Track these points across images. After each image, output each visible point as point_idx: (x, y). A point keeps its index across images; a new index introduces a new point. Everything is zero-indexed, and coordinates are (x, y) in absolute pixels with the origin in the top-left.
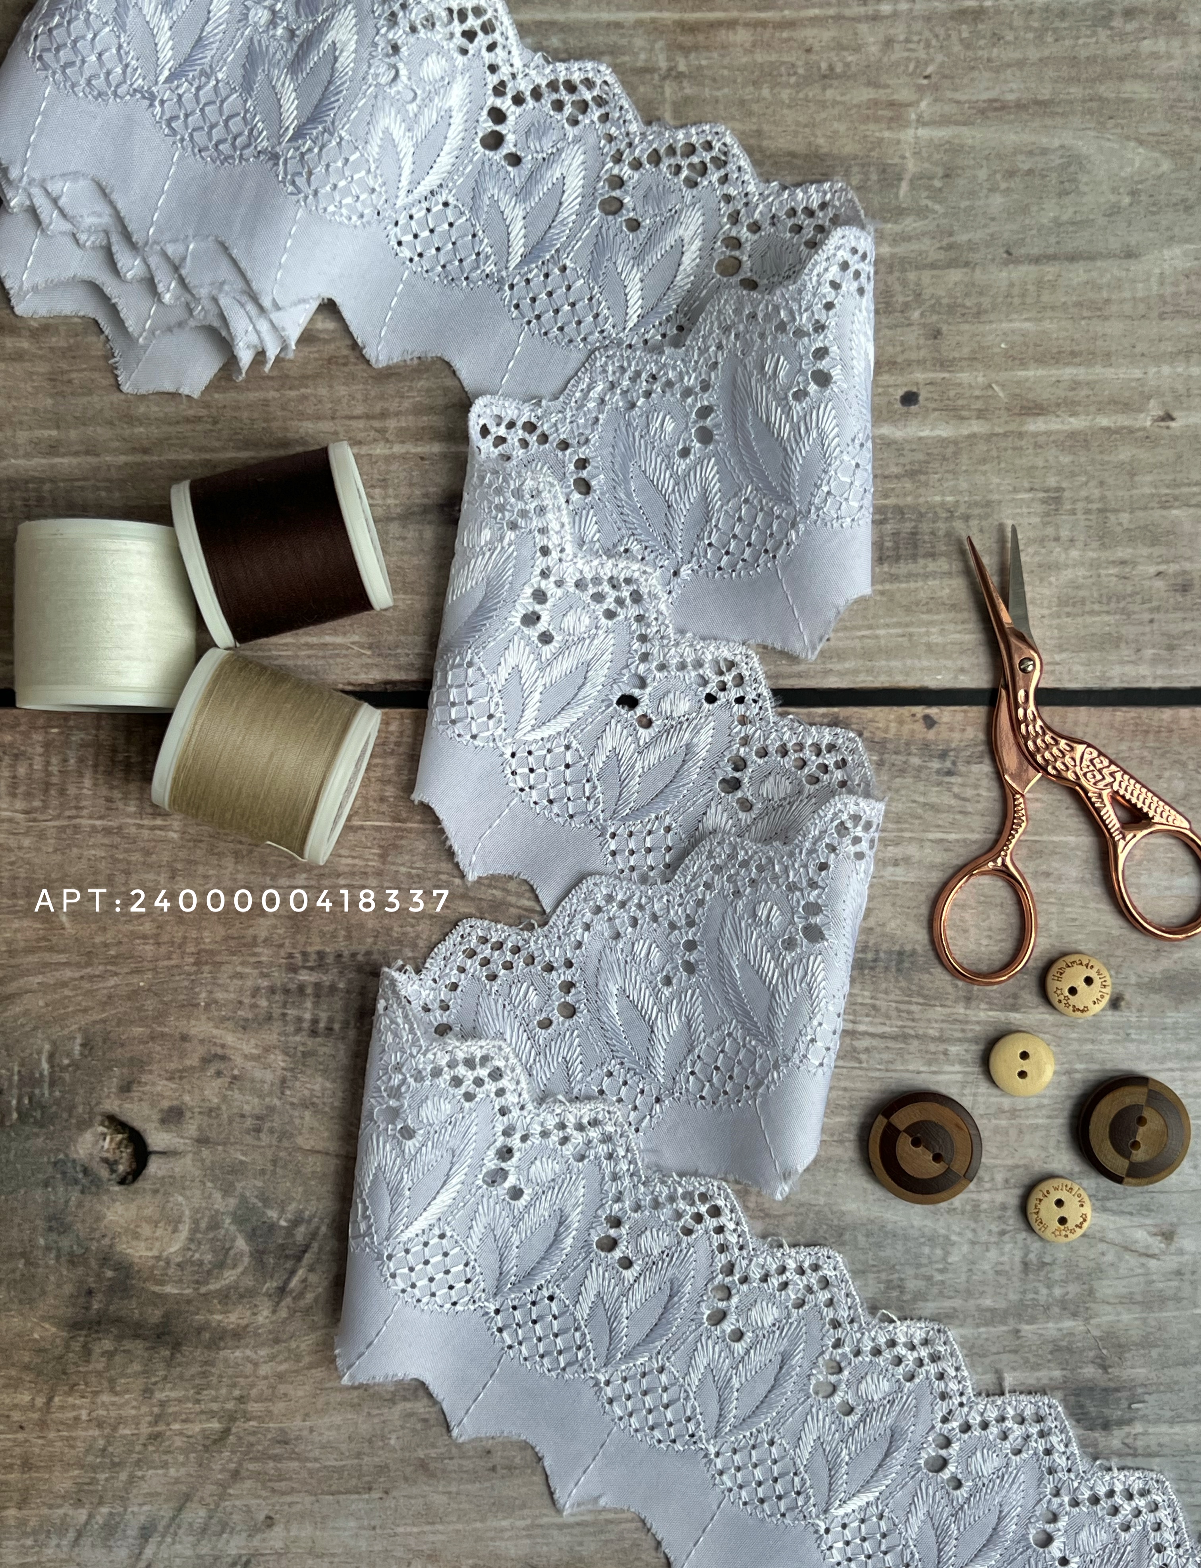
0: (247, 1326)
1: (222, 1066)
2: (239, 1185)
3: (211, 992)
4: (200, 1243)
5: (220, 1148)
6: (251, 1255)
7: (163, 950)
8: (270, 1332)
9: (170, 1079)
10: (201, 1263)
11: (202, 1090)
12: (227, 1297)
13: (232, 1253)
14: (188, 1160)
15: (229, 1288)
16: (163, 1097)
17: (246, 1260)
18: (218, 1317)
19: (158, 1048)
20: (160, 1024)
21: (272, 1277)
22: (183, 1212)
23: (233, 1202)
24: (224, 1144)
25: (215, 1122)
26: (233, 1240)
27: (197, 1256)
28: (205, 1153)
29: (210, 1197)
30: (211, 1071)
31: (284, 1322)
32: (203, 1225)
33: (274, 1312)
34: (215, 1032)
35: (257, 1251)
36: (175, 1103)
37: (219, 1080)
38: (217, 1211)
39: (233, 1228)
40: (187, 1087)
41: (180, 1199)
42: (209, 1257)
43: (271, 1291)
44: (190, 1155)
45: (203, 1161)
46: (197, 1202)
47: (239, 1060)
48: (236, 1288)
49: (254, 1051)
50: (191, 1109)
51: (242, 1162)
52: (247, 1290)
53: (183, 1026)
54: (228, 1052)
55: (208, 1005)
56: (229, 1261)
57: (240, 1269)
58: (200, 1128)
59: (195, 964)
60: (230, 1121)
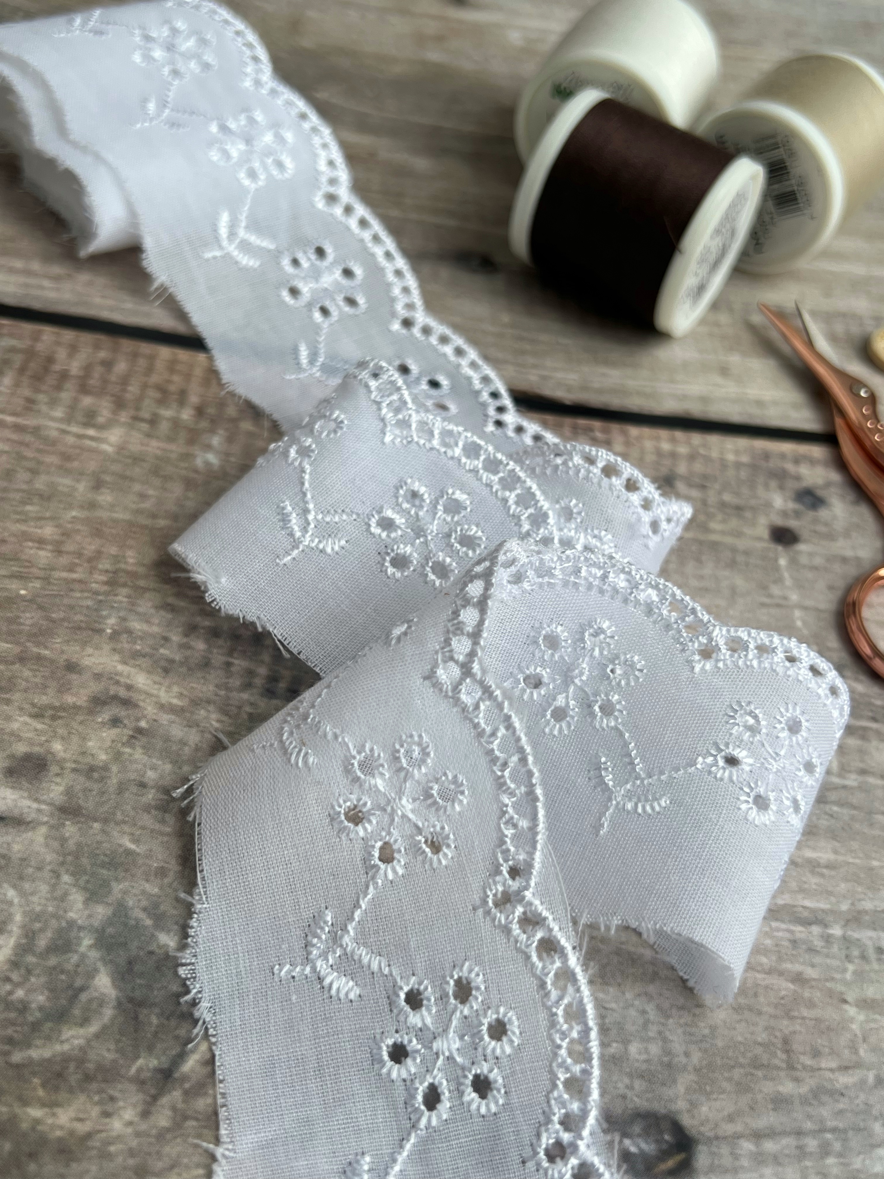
0: (89, 1136)
1: (121, 712)
2: (117, 888)
3: (124, 619)
4: (29, 972)
5: (96, 825)
6: (119, 1005)
7: (64, 560)
8: (131, 1153)
9: (36, 716)
10: (23, 1008)
11: (84, 739)
12: (59, 1075)
13: (84, 997)
14: (39, 835)
15: (66, 1059)
16: (19, 739)
17: (108, 1013)
18: (35, 1112)
19: (27, 673)
20: (38, 644)
21: (150, 1049)
22: (10, 916)
23: (101, 911)
24: (105, 821)
25: (96, 787)
26: (91, 974)
27: (20, 993)
28: (70, 829)
29: (63, 898)
30: (105, 716)
31: (161, 1136)
32: (42, 942)
33: (145, 1114)
34: (120, 667)
35: (131, 1000)
36: (37, 749)
37: (115, 731)
38: (71, 923)
39: (94, 954)
40: (61, 731)
41: (11, 893)
42: (41, 999)
43: (147, 1075)
44: (43, 830)
45: (63, 840)
46: (37, 903)
47: (150, 710)
48: (81, 1061)
49: (175, 701)
50: (60, 763)
51: (129, 852)
52: (100, 1068)
53: (73, 652)
54: (135, 696)
55: (115, 636)
56: (76, 1012)
57: (93, 1028)
58: (69, 792)
59: (106, 583)
60: (121, 789)
